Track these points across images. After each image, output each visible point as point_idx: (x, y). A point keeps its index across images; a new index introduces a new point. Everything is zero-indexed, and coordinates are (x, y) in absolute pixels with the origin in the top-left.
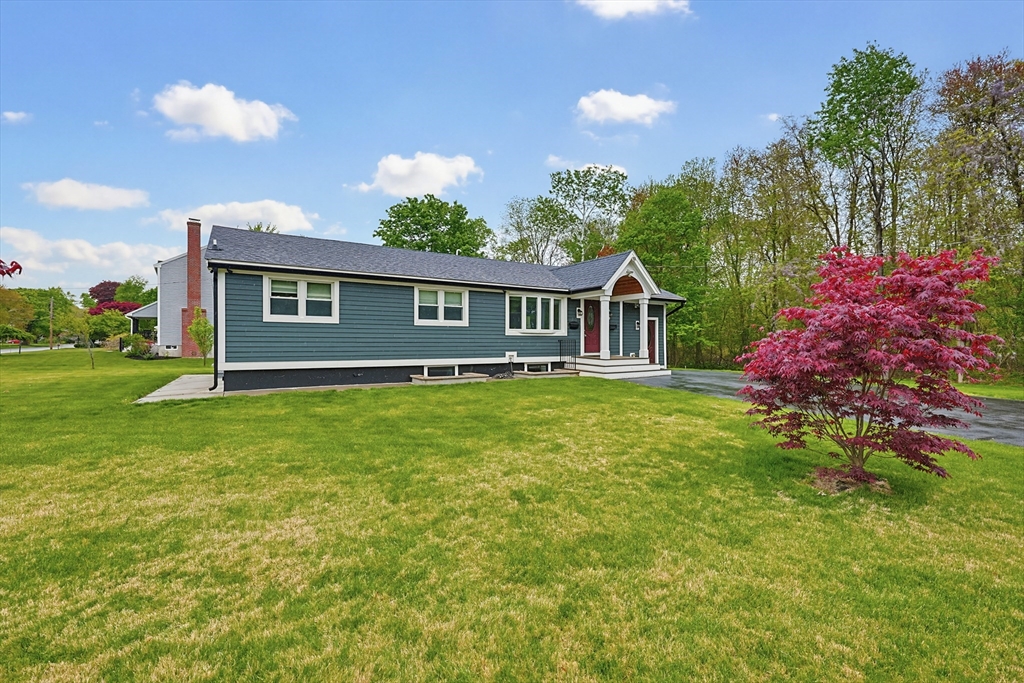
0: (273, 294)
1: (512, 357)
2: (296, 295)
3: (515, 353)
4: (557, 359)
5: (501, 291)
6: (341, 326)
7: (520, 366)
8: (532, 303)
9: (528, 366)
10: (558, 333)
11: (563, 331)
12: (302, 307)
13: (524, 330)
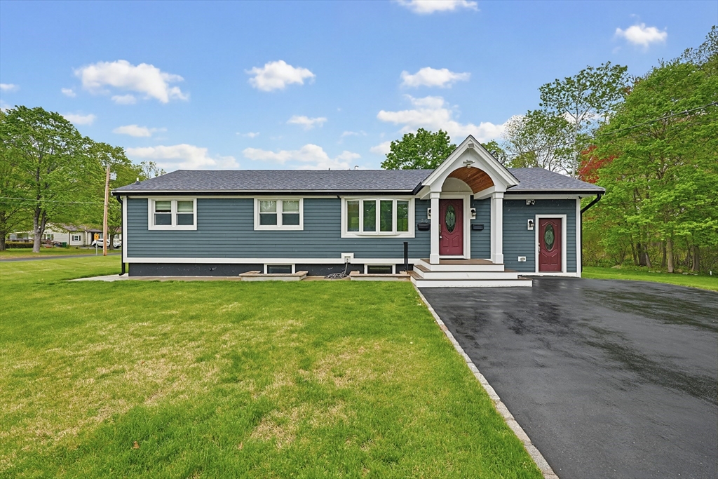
0: (157, 211)
1: (347, 258)
2: (170, 211)
3: (352, 255)
4: (401, 261)
5: (336, 197)
6: (199, 232)
7: (360, 267)
8: (369, 206)
9: (369, 267)
10: (403, 235)
11: (411, 233)
12: (174, 219)
13: (361, 233)
